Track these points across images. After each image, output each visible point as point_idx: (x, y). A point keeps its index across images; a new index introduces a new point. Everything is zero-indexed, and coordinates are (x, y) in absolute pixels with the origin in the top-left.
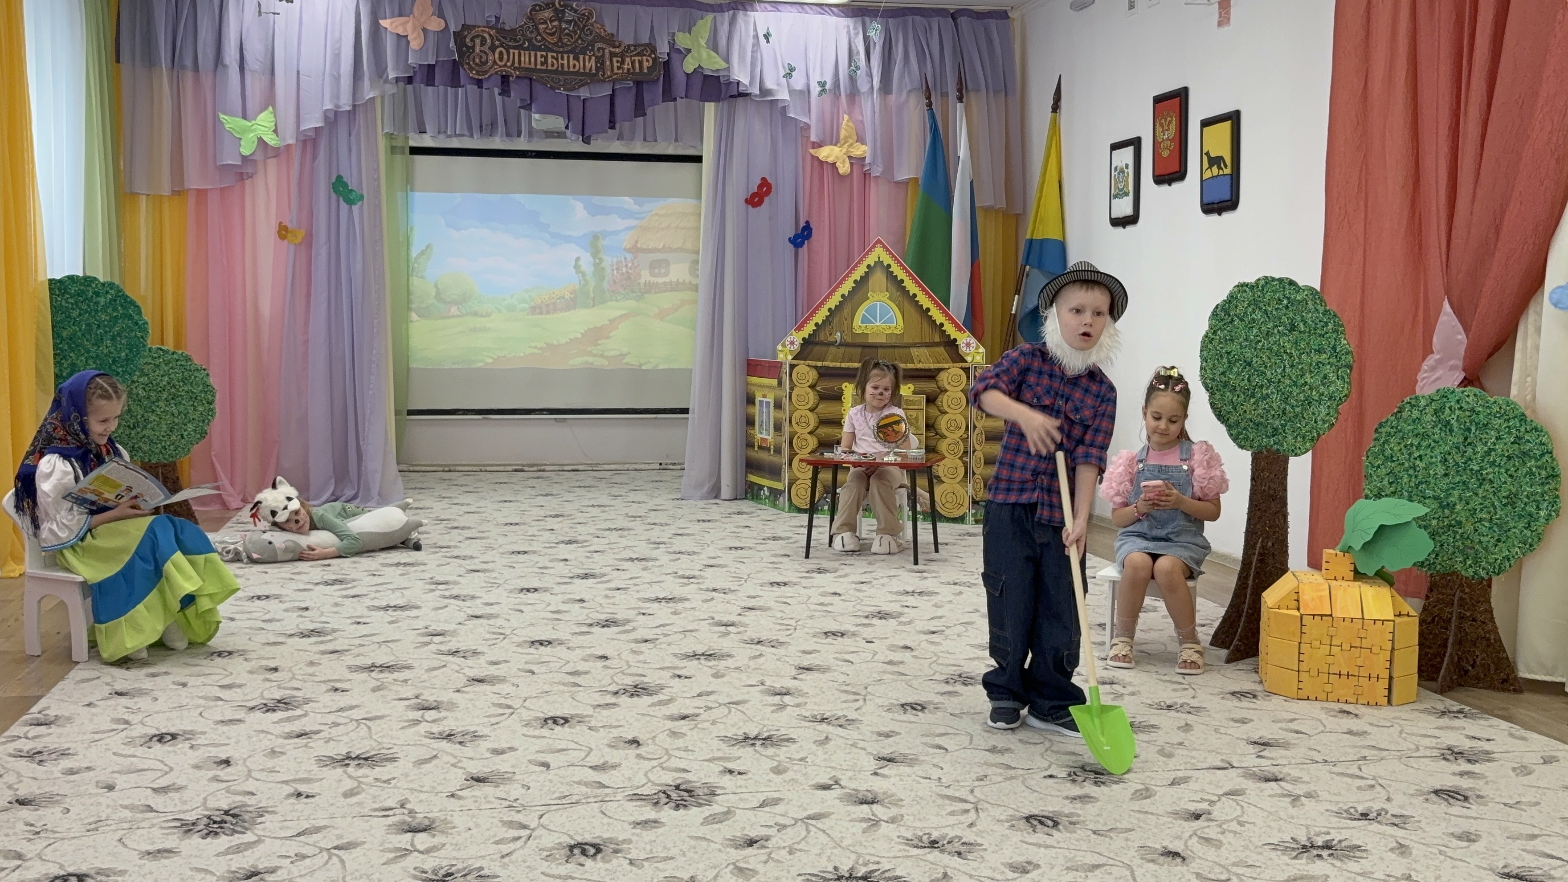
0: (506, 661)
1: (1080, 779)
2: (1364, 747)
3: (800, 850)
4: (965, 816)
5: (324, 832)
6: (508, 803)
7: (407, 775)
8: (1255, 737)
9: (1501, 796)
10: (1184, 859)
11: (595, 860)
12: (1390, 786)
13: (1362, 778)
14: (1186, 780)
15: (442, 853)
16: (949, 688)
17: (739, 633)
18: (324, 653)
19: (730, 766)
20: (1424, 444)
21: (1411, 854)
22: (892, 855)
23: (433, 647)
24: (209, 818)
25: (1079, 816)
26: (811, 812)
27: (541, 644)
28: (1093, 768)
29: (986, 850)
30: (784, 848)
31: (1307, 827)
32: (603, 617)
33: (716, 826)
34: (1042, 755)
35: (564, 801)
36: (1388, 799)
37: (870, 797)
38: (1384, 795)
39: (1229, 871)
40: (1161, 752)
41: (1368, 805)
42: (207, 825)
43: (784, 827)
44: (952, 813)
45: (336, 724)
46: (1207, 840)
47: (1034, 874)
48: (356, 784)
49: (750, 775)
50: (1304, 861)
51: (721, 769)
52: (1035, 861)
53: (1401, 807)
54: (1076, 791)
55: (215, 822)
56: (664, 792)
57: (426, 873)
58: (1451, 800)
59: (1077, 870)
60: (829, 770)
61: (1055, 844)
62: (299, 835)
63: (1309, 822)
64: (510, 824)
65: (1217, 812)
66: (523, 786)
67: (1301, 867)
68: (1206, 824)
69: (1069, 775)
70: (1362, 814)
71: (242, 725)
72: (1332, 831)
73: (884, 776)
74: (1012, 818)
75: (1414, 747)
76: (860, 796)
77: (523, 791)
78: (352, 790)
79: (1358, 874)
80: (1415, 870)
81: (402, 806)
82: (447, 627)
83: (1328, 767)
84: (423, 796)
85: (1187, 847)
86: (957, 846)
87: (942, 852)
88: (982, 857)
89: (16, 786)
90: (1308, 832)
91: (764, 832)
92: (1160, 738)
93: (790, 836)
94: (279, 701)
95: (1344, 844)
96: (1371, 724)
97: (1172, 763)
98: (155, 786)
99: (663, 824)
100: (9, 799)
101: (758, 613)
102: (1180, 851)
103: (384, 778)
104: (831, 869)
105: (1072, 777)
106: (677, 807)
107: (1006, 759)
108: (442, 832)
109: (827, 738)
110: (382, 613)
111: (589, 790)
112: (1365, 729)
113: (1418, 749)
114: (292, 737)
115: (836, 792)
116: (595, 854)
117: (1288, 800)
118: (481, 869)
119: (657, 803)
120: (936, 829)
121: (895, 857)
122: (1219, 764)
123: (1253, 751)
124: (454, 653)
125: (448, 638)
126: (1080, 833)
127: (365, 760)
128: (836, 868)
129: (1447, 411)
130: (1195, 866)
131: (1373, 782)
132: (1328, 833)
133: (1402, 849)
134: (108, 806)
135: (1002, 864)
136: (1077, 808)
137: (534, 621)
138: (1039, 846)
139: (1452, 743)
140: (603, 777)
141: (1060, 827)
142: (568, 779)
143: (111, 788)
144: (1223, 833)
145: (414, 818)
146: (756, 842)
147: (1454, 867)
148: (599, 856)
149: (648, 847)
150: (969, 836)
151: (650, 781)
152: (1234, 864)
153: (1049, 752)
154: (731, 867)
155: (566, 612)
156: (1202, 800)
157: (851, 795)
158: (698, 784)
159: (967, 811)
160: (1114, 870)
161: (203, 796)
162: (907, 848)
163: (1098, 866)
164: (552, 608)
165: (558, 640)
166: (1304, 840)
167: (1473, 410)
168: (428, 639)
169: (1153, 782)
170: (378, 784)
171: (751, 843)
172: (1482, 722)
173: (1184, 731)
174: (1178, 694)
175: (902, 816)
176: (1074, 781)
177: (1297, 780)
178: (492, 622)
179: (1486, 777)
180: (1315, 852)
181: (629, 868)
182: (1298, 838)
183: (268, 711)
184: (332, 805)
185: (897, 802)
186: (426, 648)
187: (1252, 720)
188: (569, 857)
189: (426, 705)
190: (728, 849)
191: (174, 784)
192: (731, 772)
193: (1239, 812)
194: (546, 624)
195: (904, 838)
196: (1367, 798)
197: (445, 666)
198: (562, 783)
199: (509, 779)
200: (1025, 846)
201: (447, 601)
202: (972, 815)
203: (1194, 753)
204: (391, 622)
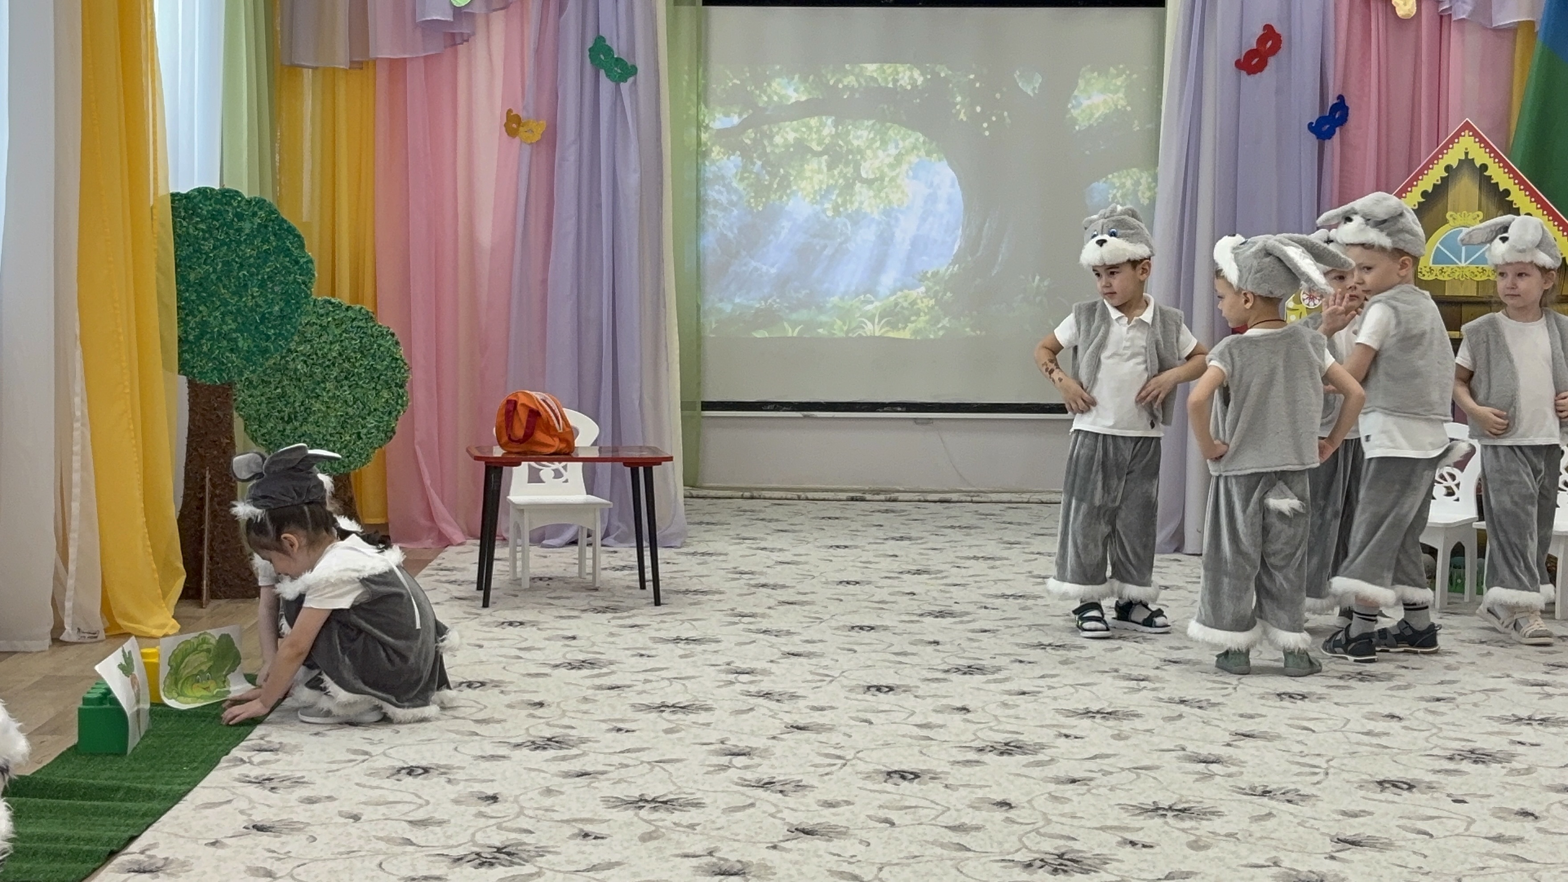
0: (848, 803)
17: (1230, 775)
18: (567, 775)
23: (733, 774)
27: (903, 778)
32: (1001, 738)
82: (753, 743)
101: (1260, 743)
110: (654, 715)
124: (768, 785)
125: (757, 760)
137: (890, 739)
155: (941, 726)
164: (918, 719)
165: (928, 771)
168: (725, 760)
178: (823, 737)
186: (723, 775)
194: (910, 745)
197: (752, 805)
201: (753, 701)
204: (668, 731)
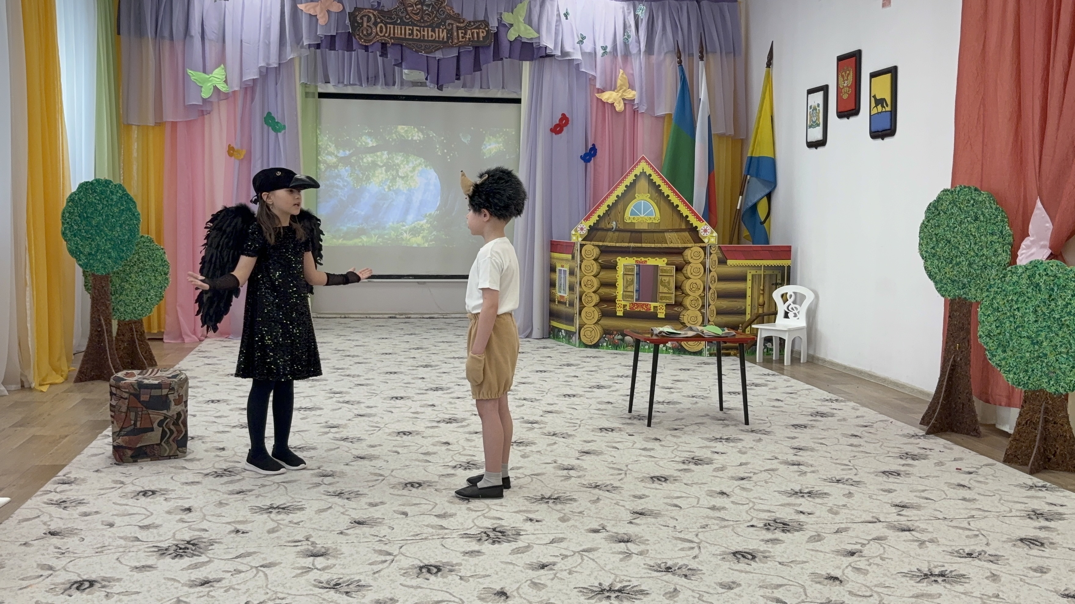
0: (380, 445)
1: (772, 528)
2: (973, 509)
3: (576, 572)
4: (691, 551)
5: (254, 556)
6: (378, 539)
7: (311, 519)
8: (897, 502)
9: (1067, 543)
10: (841, 582)
11: (436, 576)
12: (989, 535)
13: (970, 530)
14: (846, 529)
15: (333, 571)
16: (685, 467)
17: (540, 428)
19: (531, 516)
20: (1020, 300)
21: (1000, 581)
22: (639, 576)
23: (331, 435)
24: (177, 545)
25: (770, 552)
26: (584, 547)
27: (405, 434)
28: (782, 521)
29: (704, 574)
30: (565, 570)
31: (929, 562)
32: (447, 416)
33: (519, 555)
34: (747, 512)
35: (417, 538)
36: (987, 544)
37: (626, 538)
38: (985, 541)
39: (872, 590)
40: (831, 511)
41: (972, 548)
42: (176, 550)
43: (566, 556)
44: (682, 549)
45: (264, 486)
46: (858, 570)
47: (736, 590)
48: (276, 525)
49: (544, 522)
50: (925, 584)
51: (525, 518)
52: (738, 581)
53: (996, 550)
54: (769, 536)
55: (180, 549)
56: (485, 533)
57: (322, 583)
58: (1032, 545)
59: (766, 588)
60: (598, 520)
61: (752, 571)
62: (237, 557)
63: (930, 559)
64: (381, 552)
65: (866, 552)
66: (390, 527)
67: (923, 588)
68: (858, 559)
69: (765, 525)
70: (968, 554)
71: (200, 486)
72: (946, 565)
73: (637, 524)
74: (724, 553)
75: (1008, 509)
76: (619, 537)
77: (390, 531)
78: (273, 528)
79: (962, 593)
80: (1003, 592)
81: (307, 540)
82: (340, 422)
83: (946, 522)
84: (321, 533)
85: (844, 574)
86: (684, 571)
87: (674, 574)
88: (701, 578)
89: (49, 523)
90: (930, 565)
91: (552, 560)
92: (830, 501)
93: (570, 563)
94: (225, 470)
95: (954, 573)
96: (979, 494)
97: (838, 518)
98: (141, 525)
99: (484, 554)
100: (44, 531)
101: (554, 415)
102: (838, 576)
103: (295, 521)
104: (597, 584)
105: (767, 527)
106: (494, 542)
107: (722, 514)
108: (334, 557)
109: (598, 499)
111: (434, 531)
112: (975, 497)
113: (1011, 511)
114: (233, 494)
115: (603, 534)
116: (437, 573)
117: (917, 544)
118: (359, 581)
119: (480, 540)
120: (670, 559)
121: (641, 578)
122: (870, 519)
123: (895, 511)
124: (345, 439)
125: (341, 429)
126: (770, 564)
127: (283, 509)
128: (600, 584)
129: (1037, 276)
130: (849, 586)
131: (977, 533)
132: (943, 566)
133: (994, 577)
134: (110, 537)
135: (715, 583)
136: (769, 546)
137: (400, 419)
138: (741, 571)
139: (1036, 507)
140: (444, 523)
141: (757, 559)
142: (420, 523)
143: (111, 525)
144: (870, 565)
145: (315, 547)
146: (547, 566)
147: (1030, 590)
148: (440, 574)
149: (473, 568)
150: (693, 565)
151: (475, 525)
152: (876, 586)
153: (752, 510)
154: (529, 582)
155: (422, 413)
156: (857, 543)
157: (613, 537)
158: (508, 528)
159: (693, 548)
160: (792, 588)
161: (173, 531)
162: (650, 571)
163: (781, 586)
164: (413, 410)
165: (416, 431)
166: (926, 570)
167: (1055, 276)
168: (327, 430)
169: (823, 531)
170: (291, 525)
171: (543, 566)
172: (1059, 493)
173: (848, 497)
174: (844, 472)
175: (648, 551)
176: (768, 529)
177: (923, 531)
178: (371, 419)
179: (1057, 530)
180: (933, 579)
181: (459, 581)
182: (923, 569)
183: (217, 476)
184: (260, 538)
185: (645, 542)
186: (326, 436)
187: (895, 490)
188: (419, 574)
189: (325, 473)
190: (527, 571)
191: (154, 523)
192: (531, 520)
193: (882, 551)
194: (408, 421)
195: (648, 565)
196: (972, 543)
197: (338, 448)
198: (416, 526)
199: (380, 523)
200: (732, 571)
201: (341, 405)
202: (696, 551)
203: (853, 512)
204: (302, 419)
